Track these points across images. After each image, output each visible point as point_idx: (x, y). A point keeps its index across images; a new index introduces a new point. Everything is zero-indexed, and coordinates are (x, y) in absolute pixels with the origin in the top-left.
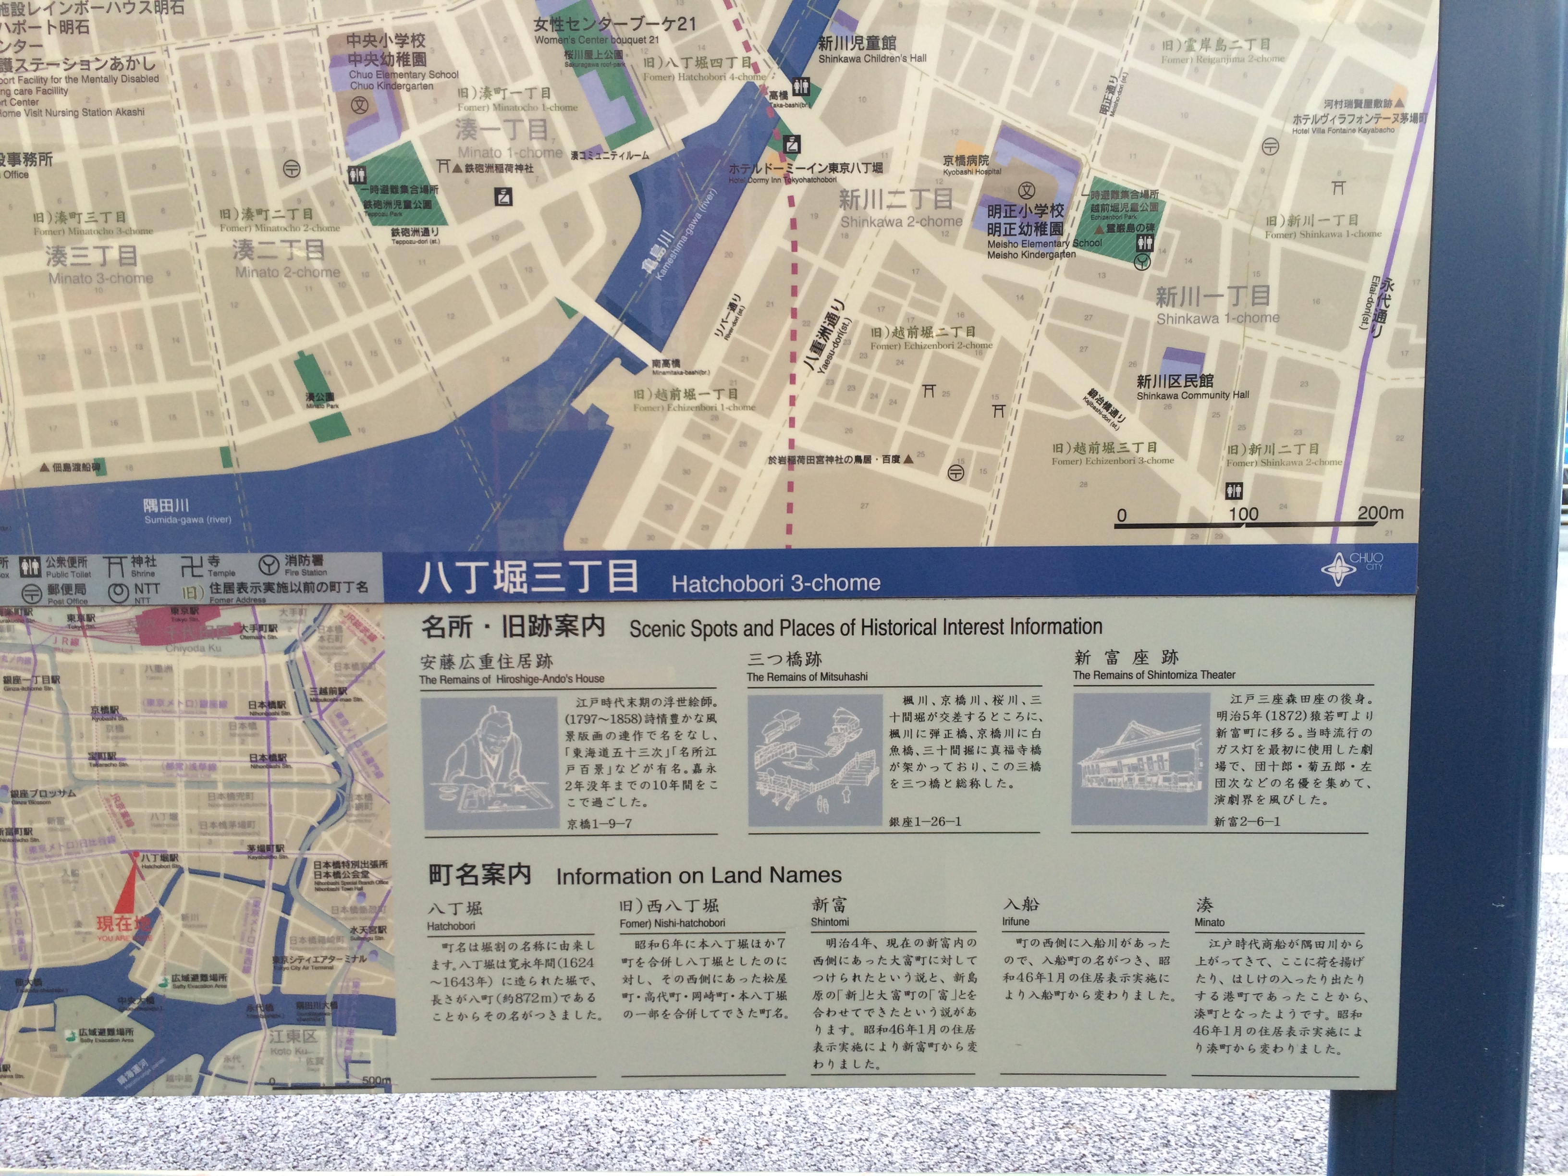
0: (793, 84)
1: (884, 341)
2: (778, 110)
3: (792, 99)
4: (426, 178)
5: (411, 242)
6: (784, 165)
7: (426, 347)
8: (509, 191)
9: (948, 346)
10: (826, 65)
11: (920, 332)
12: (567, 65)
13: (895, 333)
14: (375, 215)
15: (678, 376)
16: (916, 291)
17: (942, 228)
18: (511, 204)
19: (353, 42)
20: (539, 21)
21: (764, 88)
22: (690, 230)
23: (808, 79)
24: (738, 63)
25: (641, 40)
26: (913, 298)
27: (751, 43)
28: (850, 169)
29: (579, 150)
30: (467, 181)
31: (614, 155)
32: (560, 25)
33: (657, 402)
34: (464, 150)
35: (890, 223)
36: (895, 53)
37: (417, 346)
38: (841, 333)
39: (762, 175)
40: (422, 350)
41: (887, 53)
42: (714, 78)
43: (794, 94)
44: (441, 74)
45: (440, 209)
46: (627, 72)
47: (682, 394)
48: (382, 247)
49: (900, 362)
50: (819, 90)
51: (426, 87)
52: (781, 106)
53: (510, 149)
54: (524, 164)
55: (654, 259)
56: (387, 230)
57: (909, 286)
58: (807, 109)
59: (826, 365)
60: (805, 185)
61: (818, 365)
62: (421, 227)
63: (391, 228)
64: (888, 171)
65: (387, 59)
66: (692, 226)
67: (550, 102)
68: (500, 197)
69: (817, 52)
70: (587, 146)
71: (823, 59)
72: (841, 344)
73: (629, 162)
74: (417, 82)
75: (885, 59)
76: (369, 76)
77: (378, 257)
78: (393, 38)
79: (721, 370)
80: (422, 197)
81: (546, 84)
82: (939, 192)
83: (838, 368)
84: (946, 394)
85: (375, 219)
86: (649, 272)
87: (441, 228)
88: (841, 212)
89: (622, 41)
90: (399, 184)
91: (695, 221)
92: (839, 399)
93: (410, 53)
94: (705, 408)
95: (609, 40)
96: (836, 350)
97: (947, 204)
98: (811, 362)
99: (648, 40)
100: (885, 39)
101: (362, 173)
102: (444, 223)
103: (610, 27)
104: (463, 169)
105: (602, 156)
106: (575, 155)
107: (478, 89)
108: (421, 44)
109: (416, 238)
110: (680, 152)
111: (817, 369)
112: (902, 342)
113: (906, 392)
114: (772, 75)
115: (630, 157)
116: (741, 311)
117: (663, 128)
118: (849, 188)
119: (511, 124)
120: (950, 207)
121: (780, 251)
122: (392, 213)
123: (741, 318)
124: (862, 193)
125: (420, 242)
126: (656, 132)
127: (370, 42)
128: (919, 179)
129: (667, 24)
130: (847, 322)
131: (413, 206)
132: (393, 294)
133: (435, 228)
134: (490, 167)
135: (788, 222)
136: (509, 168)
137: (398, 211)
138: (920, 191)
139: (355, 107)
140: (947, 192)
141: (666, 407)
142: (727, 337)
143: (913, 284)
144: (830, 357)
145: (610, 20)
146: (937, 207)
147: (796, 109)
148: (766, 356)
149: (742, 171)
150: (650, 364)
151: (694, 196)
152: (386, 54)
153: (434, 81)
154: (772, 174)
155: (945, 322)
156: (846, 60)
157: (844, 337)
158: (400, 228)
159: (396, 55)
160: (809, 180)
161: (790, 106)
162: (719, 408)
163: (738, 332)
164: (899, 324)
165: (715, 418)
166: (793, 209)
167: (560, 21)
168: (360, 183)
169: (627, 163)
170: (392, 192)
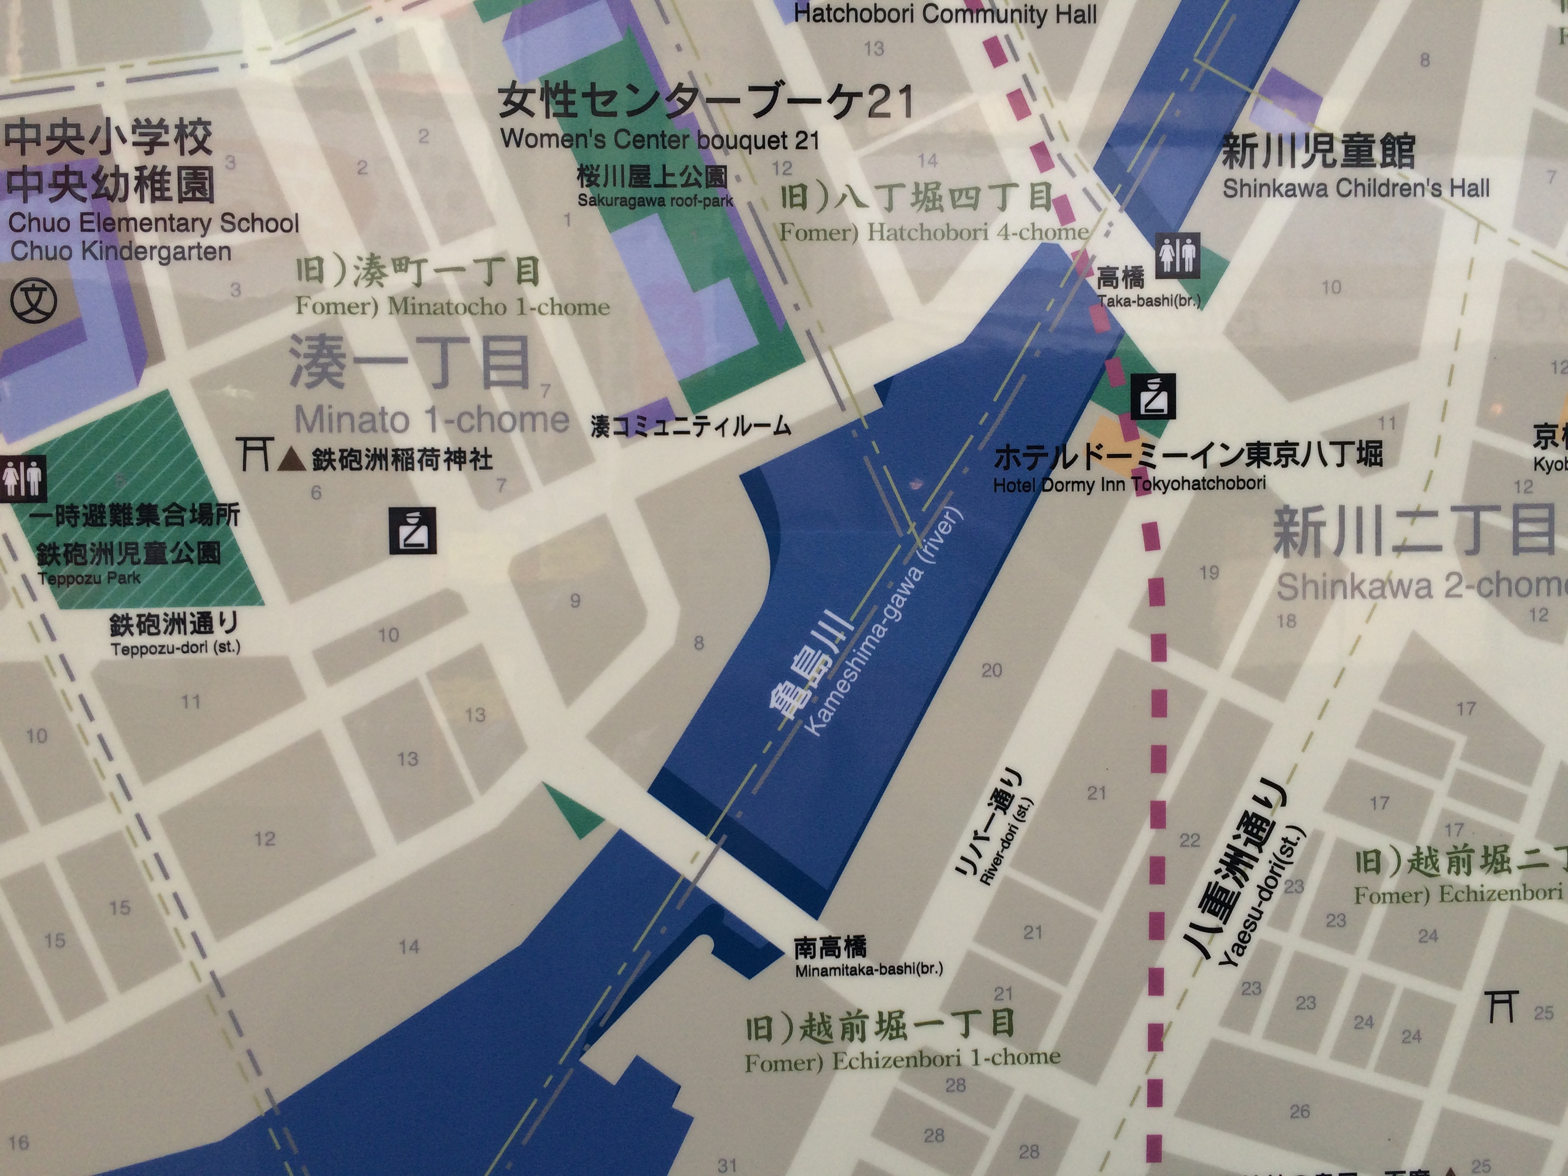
0: (1158, 248)
1: (1388, 884)
2: (1118, 312)
3: (1153, 287)
4: (206, 485)
5: (162, 650)
6: (1135, 448)
7: (198, 922)
8: (428, 517)
9: (1548, 894)
10: (1242, 202)
11: (1477, 859)
12: (583, 201)
13: (1416, 862)
14: (69, 580)
15: (861, 979)
16: (1467, 756)
17: (1533, 601)
18: (432, 549)
19: (23, 142)
20: (512, 90)
21: (1084, 258)
22: (895, 610)
23: (1195, 238)
24: (1019, 198)
25: (774, 142)
26: (1460, 774)
27: (1053, 149)
28: (1300, 456)
29: (611, 412)
30: (316, 492)
31: (702, 423)
32: (566, 103)
33: (807, 1048)
34: (310, 413)
35: (1401, 589)
36: (1411, 176)
37: (173, 919)
38: (1278, 864)
39: (1077, 471)
40: (185, 928)
41: (1392, 174)
42: (959, 235)
43: (1160, 274)
44: (253, 221)
45: (241, 564)
46: (738, 218)
47: (871, 1026)
48: (83, 667)
49: (1429, 936)
50: (1221, 265)
51: (210, 253)
52: (1128, 302)
53: (432, 411)
54: (468, 448)
55: (800, 682)
56: (100, 618)
57: (1448, 746)
58: (1191, 310)
59: (1240, 946)
60: (1186, 496)
61: (1220, 945)
62: (191, 611)
63: (109, 613)
64: (1395, 462)
65: (110, 183)
66: (899, 599)
67: (536, 295)
68: (404, 531)
69: (1219, 172)
70: (630, 404)
71: (1232, 189)
72: (1278, 893)
73: (741, 441)
74: (187, 240)
75: (1387, 189)
76: (59, 225)
77: (73, 691)
78: (127, 131)
79: (971, 959)
80: (194, 533)
81: (530, 249)
82: (1524, 513)
83: (1271, 951)
84: (1545, 1013)
85: (67, 590)
86: (789, 715)
87: (244, 612)
88: (1277, 564)
89: (725, 144)
90: (135, 501)
91: (907, 587)
92: (1273, 1033)
93: (172, 168)
94: (932, 1061)
95: (692, 142)
96: (1266, 907)
97: (1544, 541)
98: (1202, 937)
99: (792, 141)
100: (1388, 141)
101: (34, 474)
102: (254, 598)
103: (697, 108)
104: (307, 459)
105: (672, 426)
106: (601, 426)
107: (351, 261)
108: (201, 146)
109: (177, 639)
110: (870, 417)
111: (1217, 955)
112: (1433, 885)
113: (1447, 1010)
114: (1103, 227)
115: (742, 427)
116: (1022, 811)
117: (827, 357)
118: (1297, 502)
119: (436, 348)
120: (1550, 549)
121: (1121, 659)
122: (111, 576)
123: (1022, 829)
124: (1330, 516)
125: (187, 648)
126: (810, 369)
127: (65, 140)
128: (1471, 481)
129: (842, 102)
130: (1292, 835)
131: (170, 556)
132: (110, 785)
133: (228, 612)
134: (378, 457)
135: (1143, 588)
136: (430, 457)
137: (128, 569)
138: (1477, 510)
139: (22, 305)
140: (1544, 513)
141: (829, 1061)
142: (987, 878)
143: (1460, 740)
144: (1251, 923)
145: (695, 91)
146: (1517, 550)
147: (1165, 310)
148: (1089, 924)
149: (1028, 462)
150: (788, 947)
151: (905, 526)
152: (108, 169)
153: (235, 239)
154: (1102, 469)
155: (1540, 834)
156: (1291, 191)
157: (1287, 873)
158: (133, 613)
159: (133, 174)
160: (1196, 485)
161: (1150, 302)
162: (967, 1059)
163: (1016, 864)
164: (1424, 841)
165: (958, 1086)
166: (1155, 557)
167: (567, 90)
168: (29, 499)
169: (733, 444)
170: (115, 521)
